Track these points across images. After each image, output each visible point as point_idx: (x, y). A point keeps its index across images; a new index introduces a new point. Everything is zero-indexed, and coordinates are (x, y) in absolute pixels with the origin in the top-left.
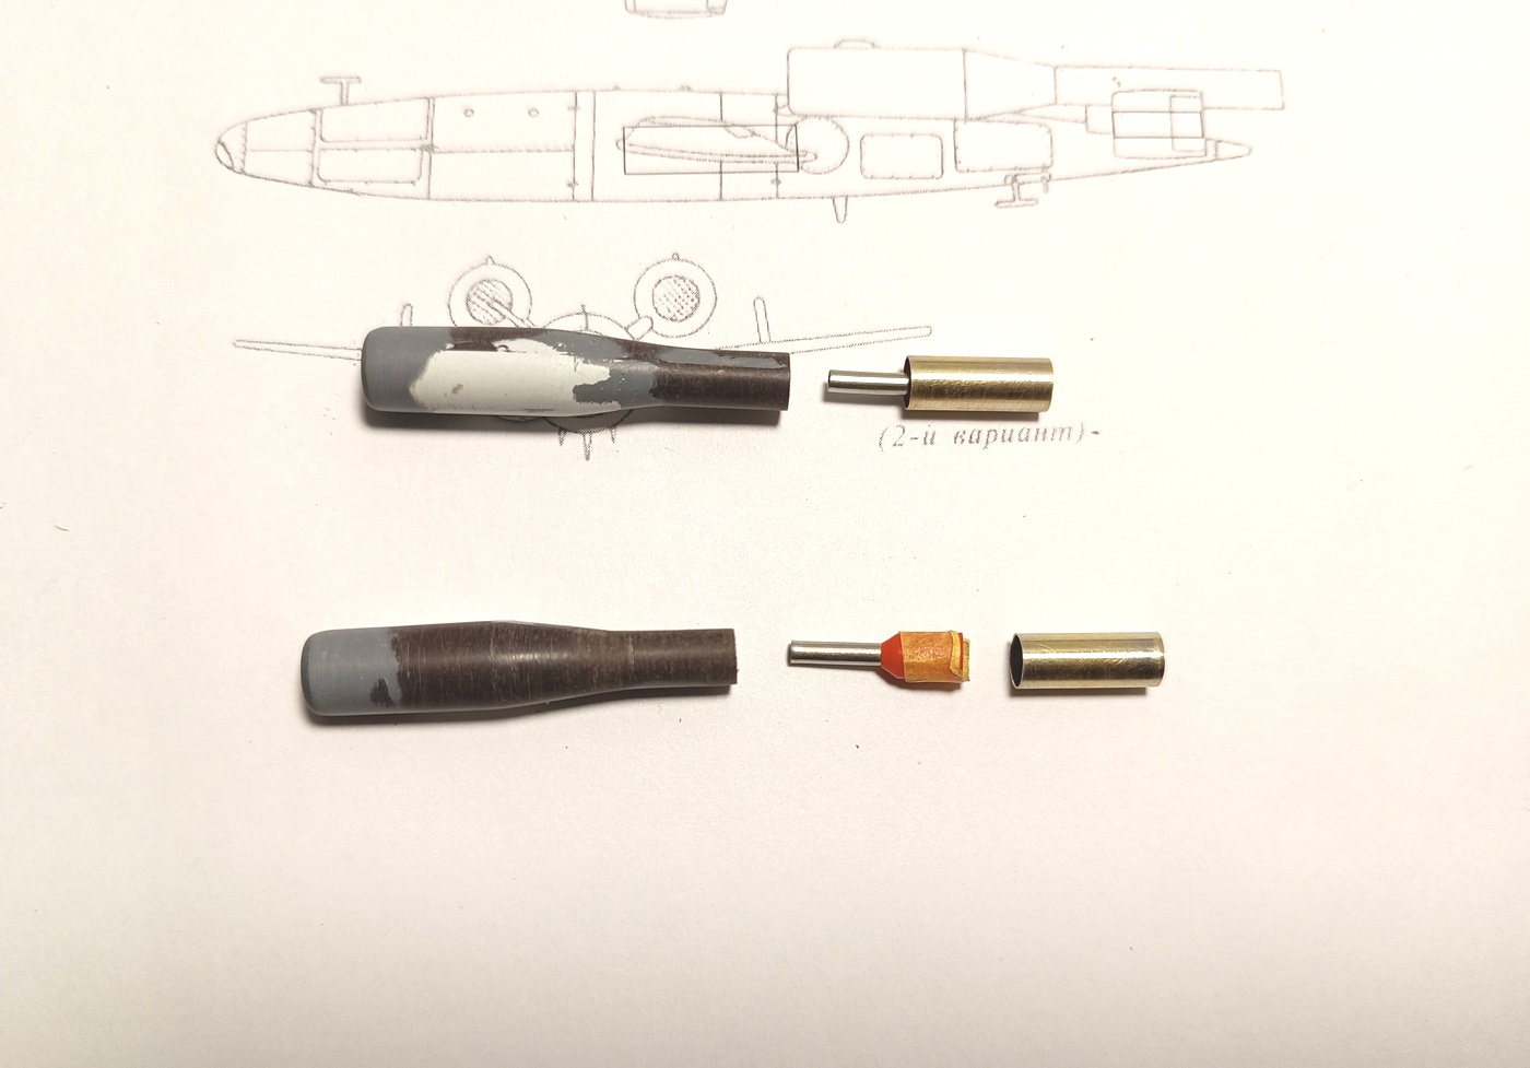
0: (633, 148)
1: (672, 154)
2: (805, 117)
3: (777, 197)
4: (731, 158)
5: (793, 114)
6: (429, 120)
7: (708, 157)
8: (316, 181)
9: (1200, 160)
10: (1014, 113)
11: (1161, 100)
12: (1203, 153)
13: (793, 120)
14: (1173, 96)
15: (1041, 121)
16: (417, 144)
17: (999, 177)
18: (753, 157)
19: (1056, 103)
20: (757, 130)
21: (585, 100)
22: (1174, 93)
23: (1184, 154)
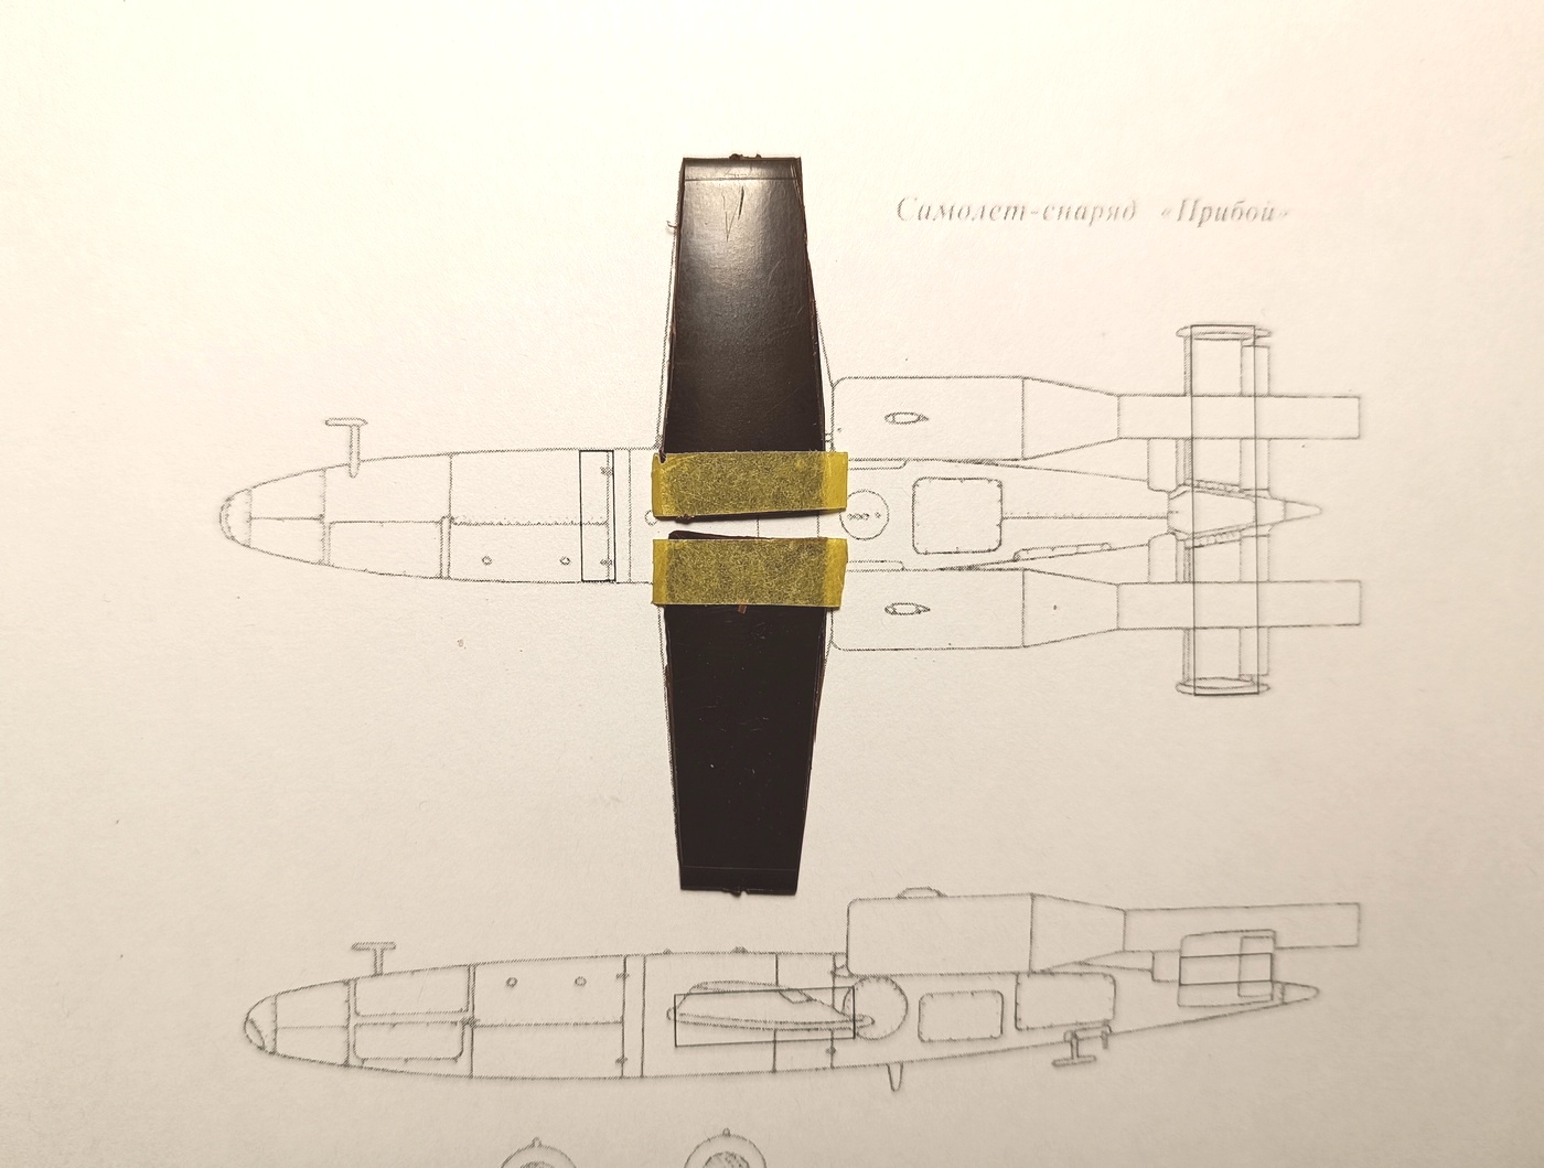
0: (683, 1019)
1: (725, 1023)
2: (863, 979)
3: (832, 1067)
4: (786, 1027)
5: (851, 975)
6: (470, 992)
7: (762, 1025)
8: (353, 1061)
9: (1265, 1005)
10: (1080, 963)
11: (1232, 945)
12: (1269, 998)
13: (850, 983)
14: (1246, 937)
15: (1106, 971)
16: (459, 1018)
17: (1058, 1036)
18: (810, 1027)
19: (1124, 951)
20: (813, 995)
21: (634, 967)
22: (1246, 935)
23: (1250, 1000)
